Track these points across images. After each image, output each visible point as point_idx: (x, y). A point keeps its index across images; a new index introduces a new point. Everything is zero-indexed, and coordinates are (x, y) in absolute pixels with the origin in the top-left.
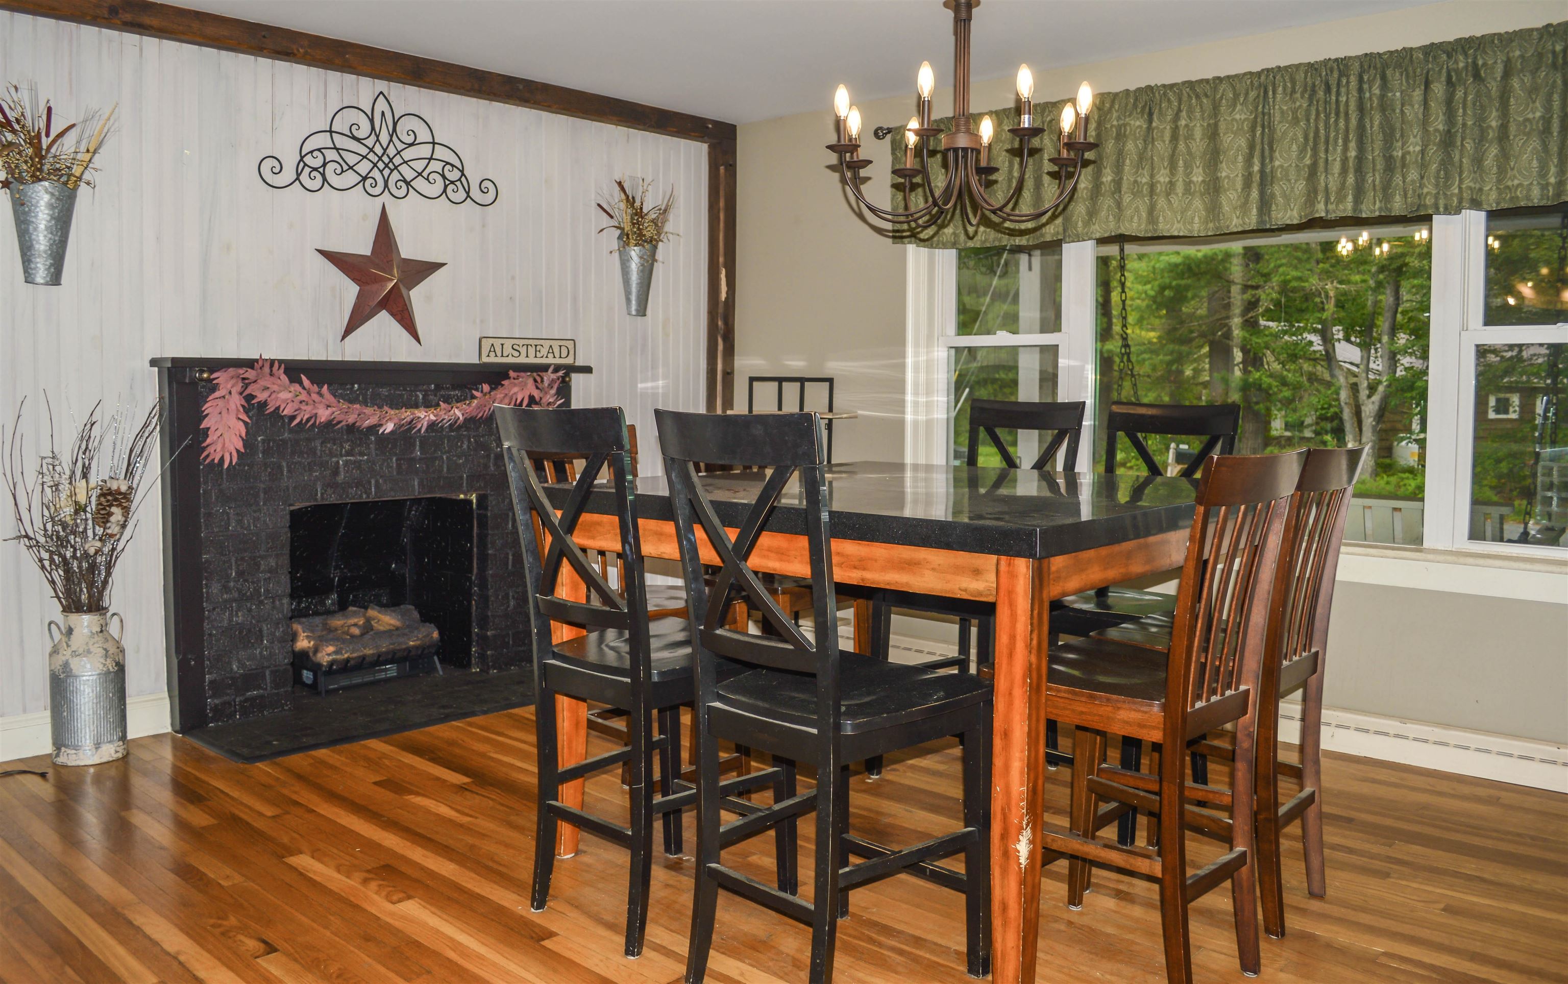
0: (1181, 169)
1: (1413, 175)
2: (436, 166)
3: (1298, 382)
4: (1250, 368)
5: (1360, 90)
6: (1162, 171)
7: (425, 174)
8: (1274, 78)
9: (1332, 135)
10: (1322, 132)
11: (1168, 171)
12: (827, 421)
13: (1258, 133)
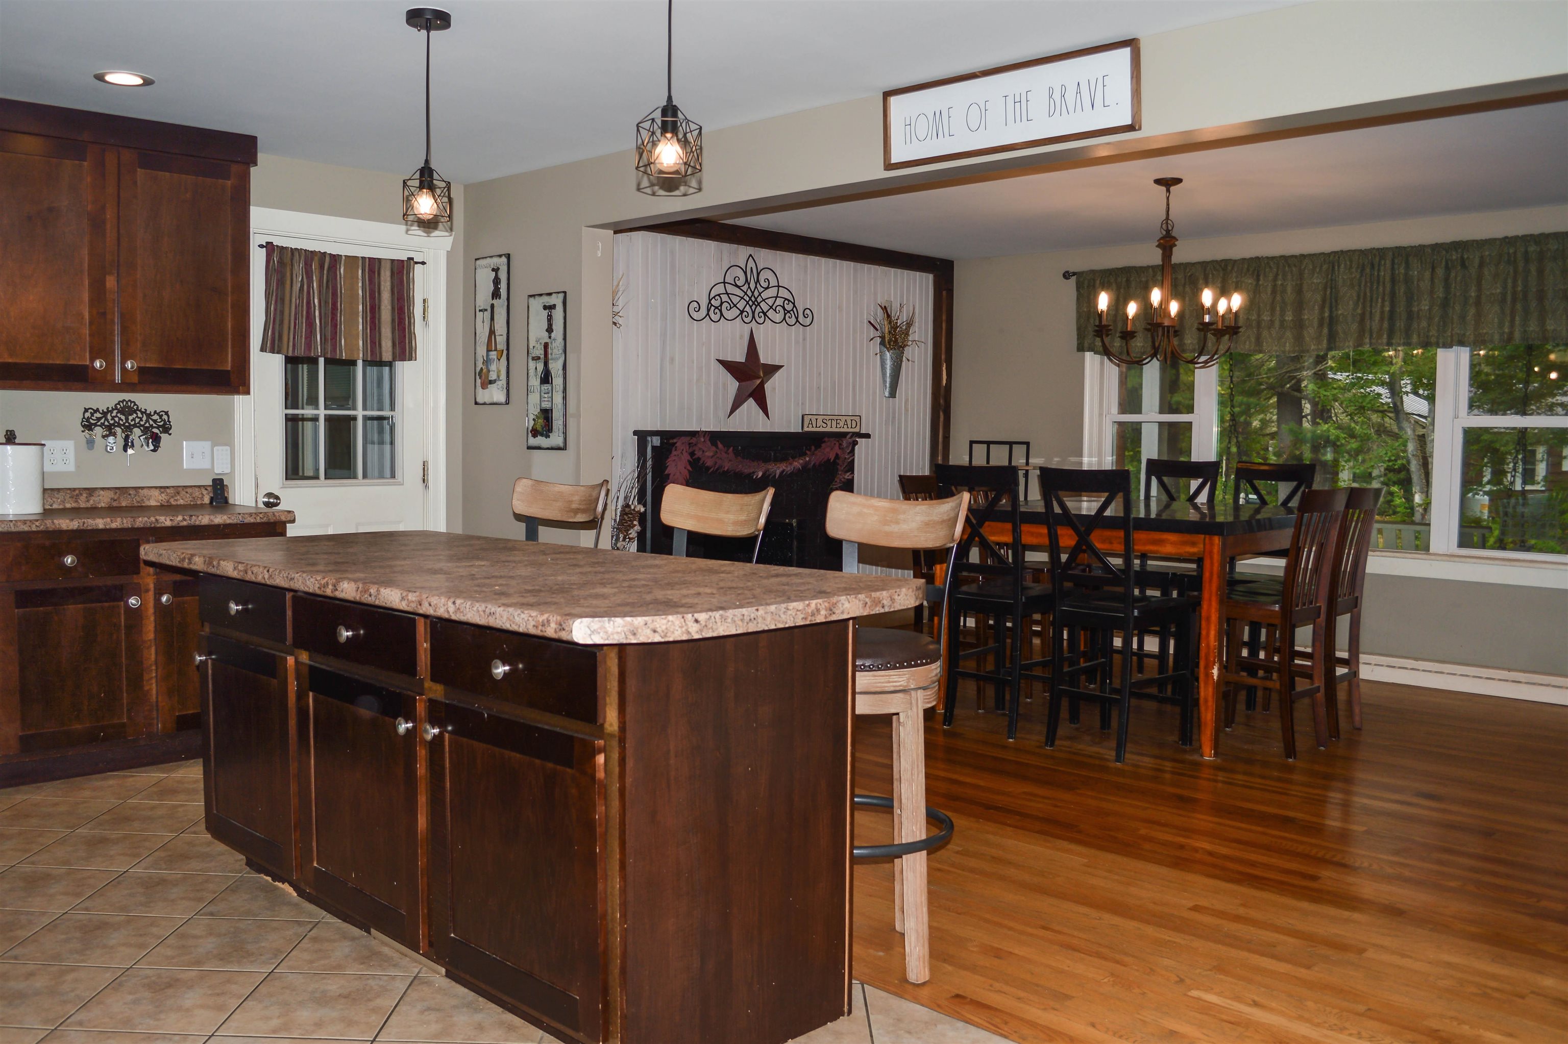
0: (1278, 313)
1: (1424, 324)
2: (779, 302)
3: (1365, 434)
4: (1318, 420)
5: (1393, 269)
6: (1266, 313)
7: (774, 307)
8: (1339, 257)
9: (1375, 296)
10: (1368, 294)
11: (1269, 313)
12: (1024, 472)
13: (1328, 292)
